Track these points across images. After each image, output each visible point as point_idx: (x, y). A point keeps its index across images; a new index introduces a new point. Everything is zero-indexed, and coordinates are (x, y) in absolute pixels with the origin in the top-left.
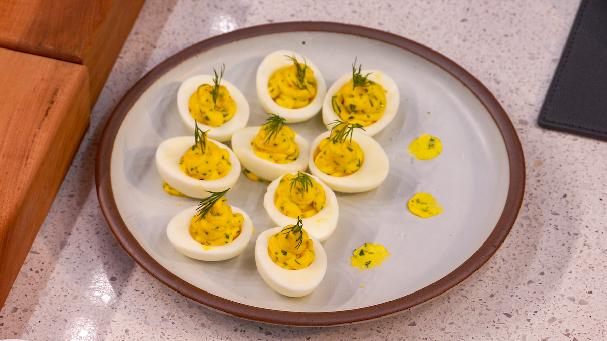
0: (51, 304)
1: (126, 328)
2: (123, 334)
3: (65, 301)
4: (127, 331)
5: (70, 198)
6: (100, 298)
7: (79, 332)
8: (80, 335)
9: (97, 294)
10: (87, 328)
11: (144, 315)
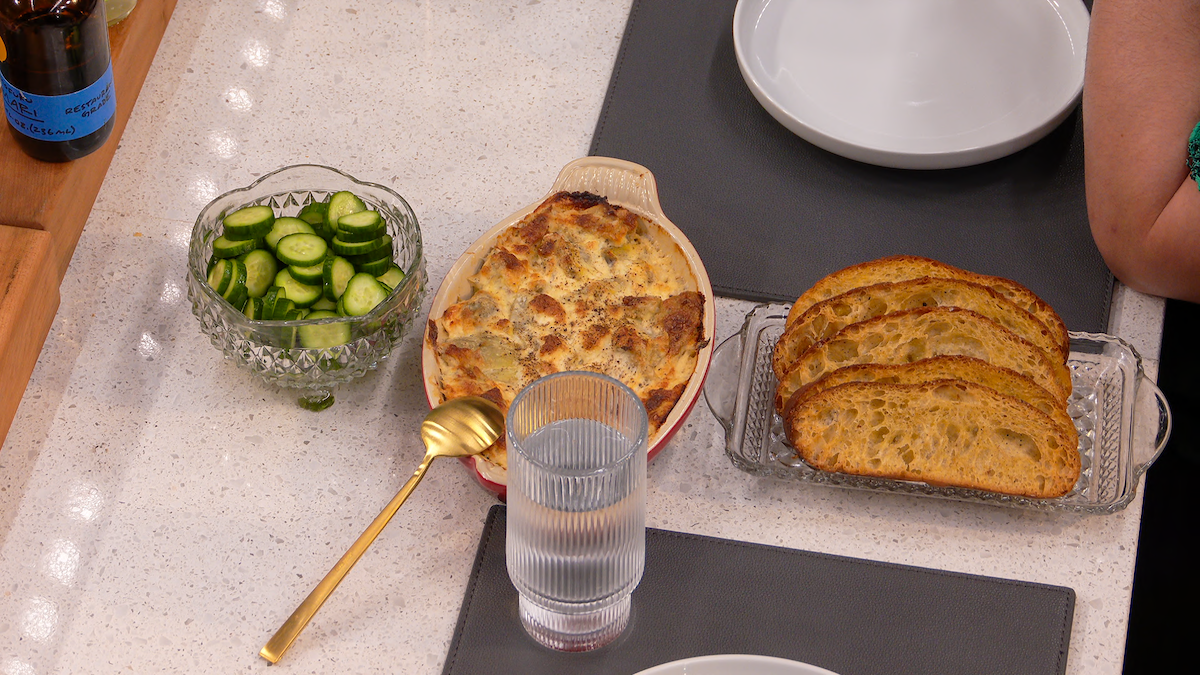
0: (23, 525)
1: (113, 548)
2: (110, 554)
3: (39, 520)
4: (114, 551)
5: (36, 400)
6: (79, 513)
7: (58, 556)
8: (59, 559)
9: (75, 509)
10: (68, 551)
11: (132, 531)
